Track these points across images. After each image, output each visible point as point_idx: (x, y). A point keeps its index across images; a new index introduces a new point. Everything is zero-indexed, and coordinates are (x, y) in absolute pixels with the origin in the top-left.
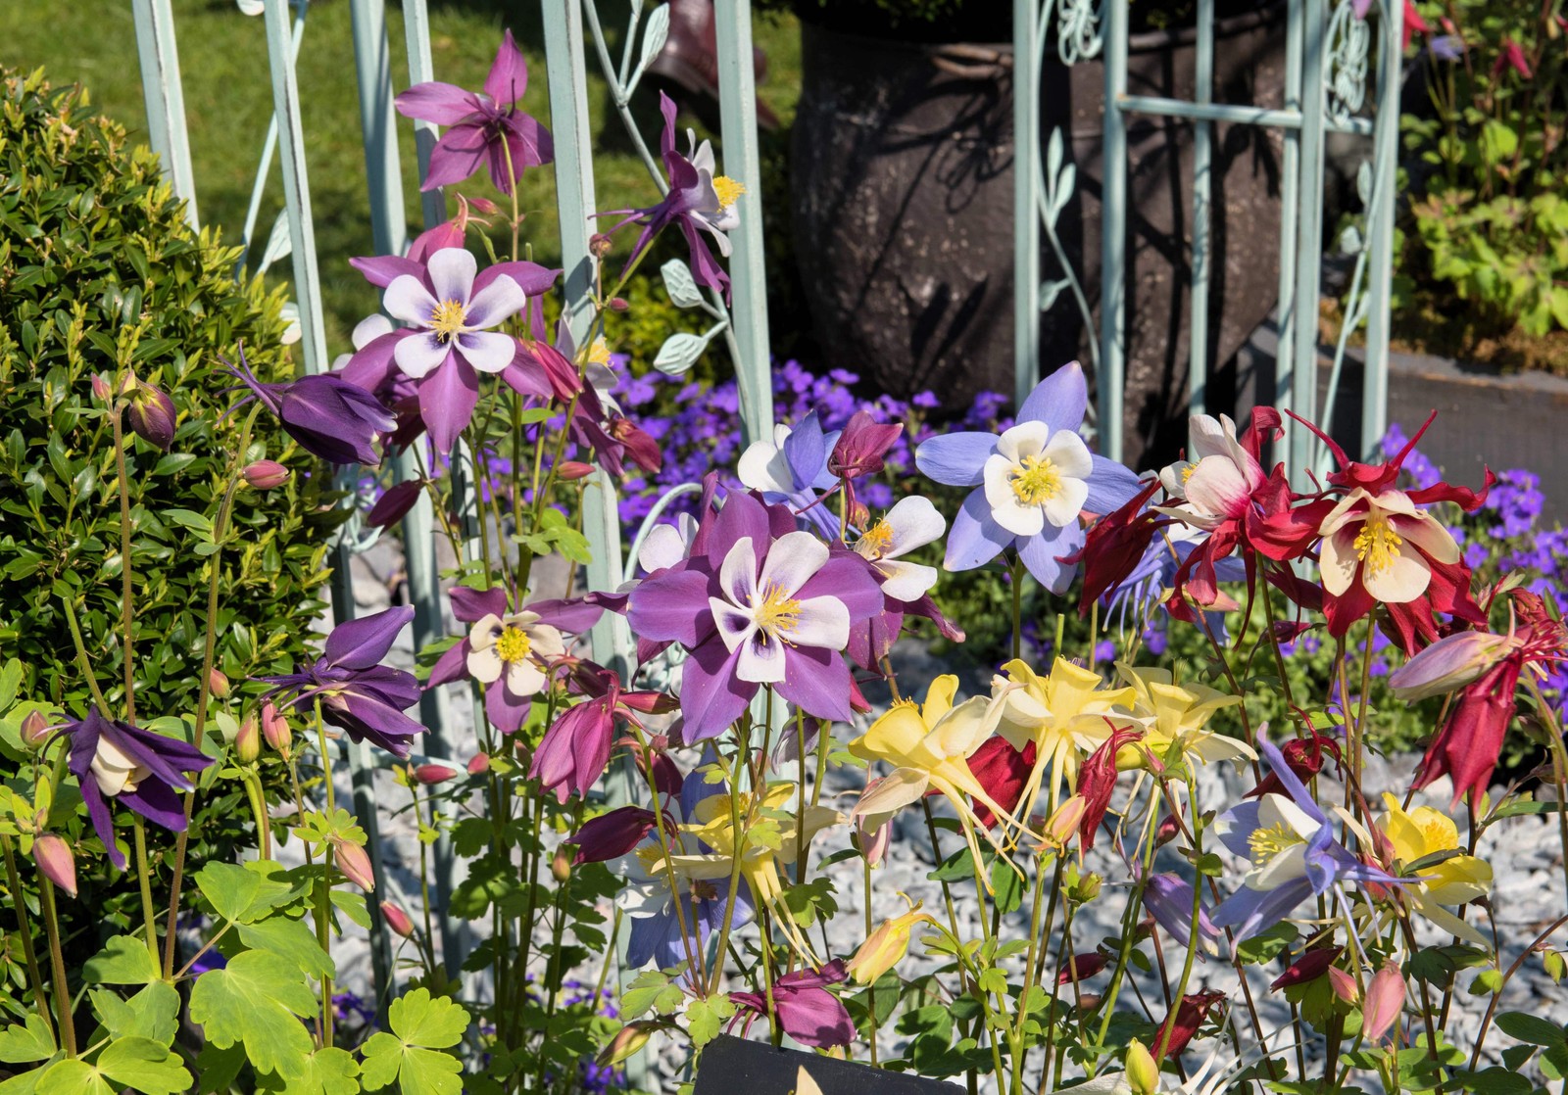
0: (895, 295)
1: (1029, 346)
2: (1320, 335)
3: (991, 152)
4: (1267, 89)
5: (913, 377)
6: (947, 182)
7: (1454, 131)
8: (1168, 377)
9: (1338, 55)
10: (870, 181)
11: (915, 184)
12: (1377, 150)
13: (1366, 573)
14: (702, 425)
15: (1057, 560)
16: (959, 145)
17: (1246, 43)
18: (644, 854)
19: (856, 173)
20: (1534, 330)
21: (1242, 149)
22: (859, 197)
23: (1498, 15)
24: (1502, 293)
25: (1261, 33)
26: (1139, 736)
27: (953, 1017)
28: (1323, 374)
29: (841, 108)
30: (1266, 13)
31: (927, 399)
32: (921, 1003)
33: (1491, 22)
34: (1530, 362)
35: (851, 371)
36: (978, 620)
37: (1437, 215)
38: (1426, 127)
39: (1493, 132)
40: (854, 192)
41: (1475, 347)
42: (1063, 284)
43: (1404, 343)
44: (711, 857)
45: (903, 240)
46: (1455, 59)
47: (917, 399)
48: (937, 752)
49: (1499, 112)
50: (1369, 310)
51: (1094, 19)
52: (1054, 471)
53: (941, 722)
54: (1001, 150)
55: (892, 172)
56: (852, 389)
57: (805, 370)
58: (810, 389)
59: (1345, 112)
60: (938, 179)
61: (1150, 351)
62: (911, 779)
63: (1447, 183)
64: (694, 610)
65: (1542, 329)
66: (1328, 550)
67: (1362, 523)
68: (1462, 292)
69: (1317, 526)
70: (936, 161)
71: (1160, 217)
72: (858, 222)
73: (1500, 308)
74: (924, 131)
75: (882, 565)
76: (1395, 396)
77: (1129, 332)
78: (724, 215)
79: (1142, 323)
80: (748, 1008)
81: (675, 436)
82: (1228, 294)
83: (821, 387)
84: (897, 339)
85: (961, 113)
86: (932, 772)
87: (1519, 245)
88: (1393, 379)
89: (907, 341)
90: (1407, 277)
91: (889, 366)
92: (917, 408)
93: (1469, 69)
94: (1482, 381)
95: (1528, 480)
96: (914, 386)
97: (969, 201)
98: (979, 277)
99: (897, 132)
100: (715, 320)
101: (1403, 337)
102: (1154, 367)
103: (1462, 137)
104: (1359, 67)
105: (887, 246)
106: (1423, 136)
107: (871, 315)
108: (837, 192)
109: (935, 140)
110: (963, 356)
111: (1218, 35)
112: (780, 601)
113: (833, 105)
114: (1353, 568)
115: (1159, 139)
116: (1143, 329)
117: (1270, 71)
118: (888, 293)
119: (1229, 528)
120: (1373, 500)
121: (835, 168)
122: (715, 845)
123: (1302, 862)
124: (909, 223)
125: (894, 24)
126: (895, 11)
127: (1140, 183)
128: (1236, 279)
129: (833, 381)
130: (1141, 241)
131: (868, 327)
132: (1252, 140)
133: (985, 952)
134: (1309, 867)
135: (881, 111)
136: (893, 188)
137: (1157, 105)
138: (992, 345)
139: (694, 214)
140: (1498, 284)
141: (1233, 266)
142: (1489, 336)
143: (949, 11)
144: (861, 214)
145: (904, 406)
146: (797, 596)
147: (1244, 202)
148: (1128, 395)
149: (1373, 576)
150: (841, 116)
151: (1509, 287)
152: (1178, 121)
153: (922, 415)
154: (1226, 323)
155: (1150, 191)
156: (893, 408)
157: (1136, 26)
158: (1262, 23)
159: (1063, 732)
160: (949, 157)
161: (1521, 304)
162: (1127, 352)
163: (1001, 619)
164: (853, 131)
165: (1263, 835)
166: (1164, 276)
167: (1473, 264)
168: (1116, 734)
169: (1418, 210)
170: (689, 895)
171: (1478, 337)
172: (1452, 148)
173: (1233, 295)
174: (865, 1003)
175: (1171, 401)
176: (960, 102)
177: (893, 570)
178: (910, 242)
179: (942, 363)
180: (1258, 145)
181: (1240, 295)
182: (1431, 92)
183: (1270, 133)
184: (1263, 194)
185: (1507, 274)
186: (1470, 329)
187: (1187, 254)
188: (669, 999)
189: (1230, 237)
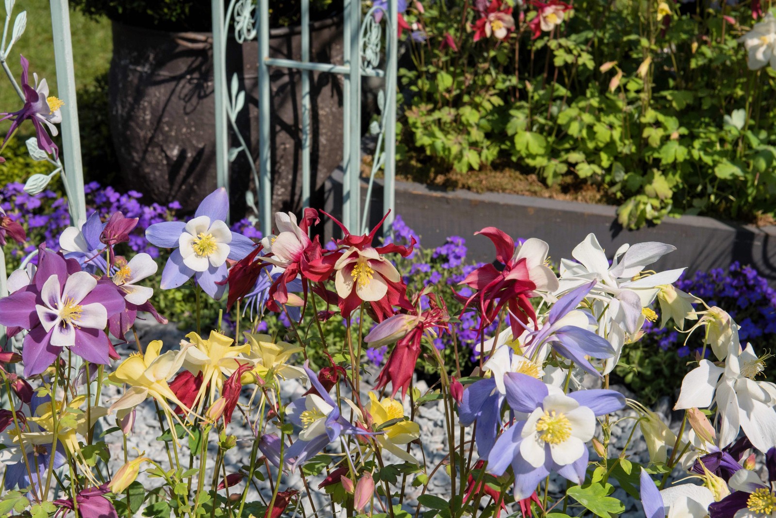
0: (160, 154)
1: (224, 179)
2: (362, 173)
3: (205, 85)
4: (337, 56)
5: (170, 194)
6: (184, 99)
7: (424, 77)
8: (293, 194)
9: (366, 39)
10: (147, 99)
11: (169, 100)
12: (387, 85)
13: (358, 288)
14: (64, 219)
15: (216, 283)
16: (189, 81)
17: (326, 34)
18: (11, 433)
19: (139, 95)
20: (461, 170)
21: (327, 84)
22: (141, 106)
23: (443, 21)
24: (447, 153)
25: (333, 29)
26: (252, 368)
27: (171, 507)
28: (363, 191)
29: (131, 63)
30: (335, 19)
31: (176, 205)
32: (157, 501)
33: (440, 25)
34: (460, 185)
35: (138, 191)
36: (202, 312)
37: (417, 115)
38: (412, 74)
39: (442, 77)
40: (139, 104)
41: (435, 178)
42: (240, 149)
43: (402, 176)
44: (44, 433)
45: (163, 128)
46: (424, 42)
47: (171, 205)
48: (152, 379)
49: (445, 67)
50: (385, 161)
51: (252, 21)
52: (214, 240)
53: (152, 364)
54: (210, 84)
55: (157, 94)
56: (139, 200)
57: (116, 191)
58: (118, 200)
59: (371, 67)
60: (179, 98)
61: (284, 181)
62: (139, 392)
63: (421, 100)
64: (29, 311)
65: (465, 169)
66: (339, 277)
67: (355, 263)
68: (428, 152)
69: (333, 265)
70: (178, 89)
71: (287, 116)
72: (141, 119)
73: (447, 160)
74: (172, 75)
75: (126, 287)
76: (398, 202)
77: (273, 172)
78: (54, 116)
79: (280, 168)
80: (64, 507)
81: (51, 224)
82: (320, 154)
83: (124, 199)
84: (162, 176)
85: (190, 66)
86: (149, 388)
87: (453, 130)
88: (397, 194)
89: (167, 177)
90: (403, 145)
91: (158, 188)
92: (170, 209)
93: (429, 48)
94: (438, 194)
95: (460, 241)
96: (170, 199)
97: (195, 109)
98: (201, 146)
99: (159, 75)
100: (55, 168)
101: (401, 174)
102: (286, 189)
103: (427, 78)
104: (377, 45)
105: (155, 130)
106: (410, 78)
107: (148, 164)
108: (130, 103)
109: (178, 79)
110: (193, 184)
111: (312, 29)
112: (73, 306)
113: (128, 61)
114: (351, 285)
115: (286, 79)
116: (280, 170)
117: (338, 47)
118: (157, 153)
119: (294, 266)
120: (359, 252)
121: (129, 92)
122: (46, 427)
123: (324, 427)
124: (166, 119)
125: (156, 22)
126: (157, 16)
127: (277, 100)
128: (324, 146)
129: (129, 197)
130: (278, 128)
131: (147, 170)
132: (330, 80)
133: (177, 475)
134: (327, 429)
135: (151, 64)
136: (158, 103)
137: (284, 63)
138: (207, 179)
139: (38, 115)
140: (444, 149)
141: (323, 140)
142: (442, 173)
143: (183, 16)
144: (142, 115)
145: (165, 208)
146: (81, 303)
147: (327, 110)
148: (274, 202)
149: (361, 288)
150: (131, 67)
151: (449, 150)
152: (295, 70)
153: (173, 213)
154: (320, 167)
155: (282, 104)
156: (159, 210)
157: (273, 24)
158: (333, 24)
159: (216, 367)
160: (185, 87)
161: (456, 158)
162: (273, 181)
163: (212, 312)
164: (137, 74)
165: (307, 414)
166: (290, 145)
167: (433, 139)
168: (241, 367)
169: (408, 113)
170: (33, 452)
171: (437, 173)
172: (424, 84)
173: (323, 154)
174: (126, 502)
175: (295, 205)
176: (189, 60)
177: (131, 289)
178: (166, 129)
179: (184, 187)
180: (334, 82)
181: (326, 154)
182: (413, 57)
183: (339, 76)
184: (336, 106)
185: (448, 144)
186: (433, 170)
187: (300, 134)
188: (21, 504)
189: (321, 126)
